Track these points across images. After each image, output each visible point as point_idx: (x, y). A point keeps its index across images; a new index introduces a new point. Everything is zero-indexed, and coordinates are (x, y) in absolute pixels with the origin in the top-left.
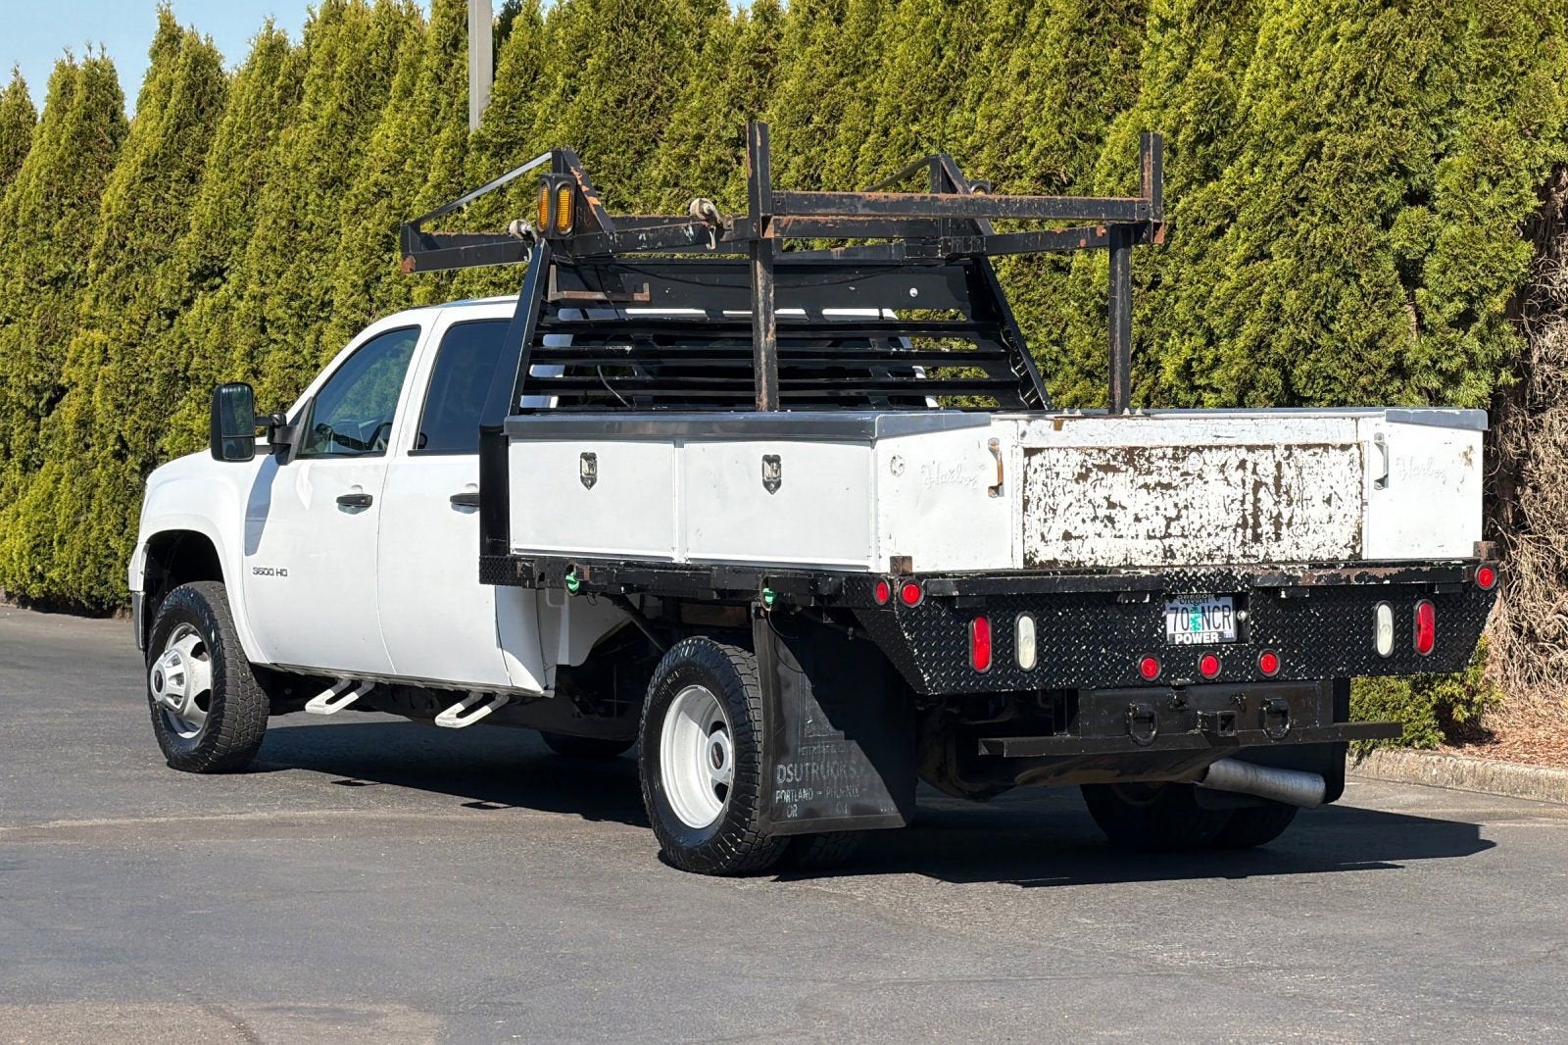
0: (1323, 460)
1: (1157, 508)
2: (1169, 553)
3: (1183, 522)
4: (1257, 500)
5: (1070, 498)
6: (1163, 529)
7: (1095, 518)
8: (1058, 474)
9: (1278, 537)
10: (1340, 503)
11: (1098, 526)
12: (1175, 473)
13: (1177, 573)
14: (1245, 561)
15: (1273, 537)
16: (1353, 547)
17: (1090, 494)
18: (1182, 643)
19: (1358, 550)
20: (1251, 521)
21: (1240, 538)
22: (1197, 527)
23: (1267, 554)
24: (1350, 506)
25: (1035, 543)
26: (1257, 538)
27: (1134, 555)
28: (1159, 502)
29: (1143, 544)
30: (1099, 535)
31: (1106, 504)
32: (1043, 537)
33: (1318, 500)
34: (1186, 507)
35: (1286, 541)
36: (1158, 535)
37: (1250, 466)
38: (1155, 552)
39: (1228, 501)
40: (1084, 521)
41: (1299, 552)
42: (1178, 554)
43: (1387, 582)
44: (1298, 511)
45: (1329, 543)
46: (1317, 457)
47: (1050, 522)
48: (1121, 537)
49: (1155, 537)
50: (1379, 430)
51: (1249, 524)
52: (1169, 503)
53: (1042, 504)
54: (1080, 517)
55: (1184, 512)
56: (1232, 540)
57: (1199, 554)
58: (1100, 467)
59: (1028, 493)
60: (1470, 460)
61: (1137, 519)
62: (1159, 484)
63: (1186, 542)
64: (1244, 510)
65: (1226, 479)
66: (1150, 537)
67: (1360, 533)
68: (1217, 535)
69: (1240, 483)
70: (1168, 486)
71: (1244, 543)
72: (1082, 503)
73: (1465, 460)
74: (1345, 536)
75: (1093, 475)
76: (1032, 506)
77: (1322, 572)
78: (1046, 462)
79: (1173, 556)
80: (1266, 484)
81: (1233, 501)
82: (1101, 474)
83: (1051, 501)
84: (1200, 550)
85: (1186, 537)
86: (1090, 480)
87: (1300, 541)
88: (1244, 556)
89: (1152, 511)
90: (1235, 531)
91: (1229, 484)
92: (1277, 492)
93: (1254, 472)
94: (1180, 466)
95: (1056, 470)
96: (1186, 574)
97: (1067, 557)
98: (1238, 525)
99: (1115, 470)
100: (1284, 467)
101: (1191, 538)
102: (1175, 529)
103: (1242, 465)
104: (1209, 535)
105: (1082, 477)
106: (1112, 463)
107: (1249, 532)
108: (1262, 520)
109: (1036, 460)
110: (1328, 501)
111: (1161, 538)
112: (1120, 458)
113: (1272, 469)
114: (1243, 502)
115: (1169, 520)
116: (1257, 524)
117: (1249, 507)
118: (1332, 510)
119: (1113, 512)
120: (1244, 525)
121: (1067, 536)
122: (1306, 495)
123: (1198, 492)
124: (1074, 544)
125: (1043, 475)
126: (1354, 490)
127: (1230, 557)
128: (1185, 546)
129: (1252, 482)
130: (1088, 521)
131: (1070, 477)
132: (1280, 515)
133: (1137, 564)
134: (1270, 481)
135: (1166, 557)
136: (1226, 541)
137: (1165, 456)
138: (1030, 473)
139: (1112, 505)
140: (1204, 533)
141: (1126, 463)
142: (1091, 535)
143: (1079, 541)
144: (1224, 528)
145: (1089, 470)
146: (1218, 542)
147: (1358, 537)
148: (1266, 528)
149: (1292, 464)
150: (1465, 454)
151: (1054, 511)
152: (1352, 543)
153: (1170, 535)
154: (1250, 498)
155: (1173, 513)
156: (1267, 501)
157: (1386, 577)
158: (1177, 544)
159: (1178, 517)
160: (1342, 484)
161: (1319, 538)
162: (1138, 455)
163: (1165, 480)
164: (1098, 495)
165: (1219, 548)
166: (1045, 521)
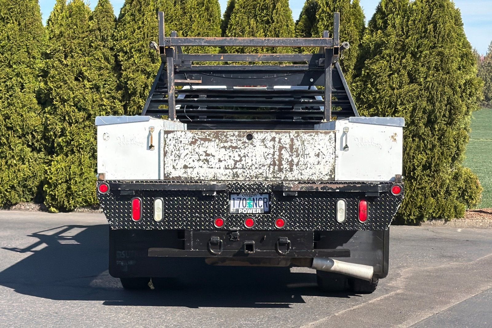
0: (315, 138)
1: (230, 156)
2: (236, 175)
3: (243, 162)
4: (281, 154)
5: (186, 151)
6: (233, 165)
7: (199, 160)
8: (181, 142)
9: (291, 170)
10: (323, 156)
11: (201, 163)
12: (239, 142)
13: (234, 184)
14: (274, 179)
15: (289, 170)
16: (331, 175)
17: (197, 150)
18: (242, 213)
19: (333, 176)
20: (277, 163)
21: (271, 170)
22: (250, 164)
23: (286, 177)
24: (329, 158)
25: (169, 169)
26: (280, 170)
27: (218, 175)
28: (231, 154)
29: (222, 171)
30: (201, 167)
31: (204, 154)
32: (174, 167)
33: (312, 154)
34: (245, 156)
35: (296, 172)
36: (230, 168)
37: (277, 140)
38: (229, 174)
39: (266, 154)
40: (194, 161)
41: (302, 177)
42: (240, 176)
43: (338, 190)
44: (302, 159)
45: (317, 173)
46: (313, 137)
47: (177, 161)
48: (212, 168)
49: (229, 168)
50: (346, 126)
51: (277, 164)
52: (236, 154)
53: (174, 153)
54: (192, 159)
55: (243, 158)
56: (268, 171)
57: (251, 176)
58: (202, 139)
59: (166, 149)
60: (395, 139)
61: (220, 161)
62: (231, 146)
63: (245, 171)
64: (274, 158)
65: (265, 145)
66: (226, 168)
67: (334, 169)
68: (260, 168)
69: (272, 147)
70: (236, 147)
71: (273, 172)
72: (193, 154)
73: (392, 139)
74: (326, 170)
75: (198, 142)
76: (169, 155)
77: (303, 185)
78: (175, 136)
79: (238, 176)
80: (285, 148)
81: (268, 154)
82: (202, 142)
83: (177, 153)
84: (252, 174)
85: (245, 169)
86: (197, 144)
87: (303, 172)
88: (274, 177)
89: (227, 157)
90: (269, 167)
91: (266, 147)
92: (291, 151)
93: (279, 142)
94: (242, 139)
95: (180, 140)
96: (239, 184)
97: (185, 175)
98: (271, 164)
99: (210, 140)
100: (295, 141)
101: (247, 169)
102: (239, 165)
103: (273, 139)
104: (256, 168)
105: (193, 143)
106: (207, 137)
107: (276, 167)
108: (283, 162)
109: (170, 136)
110: (318, 155)
111: (232, 169)
112: (212, 136)
113: (288, 141)
114: (273, 155)
115: (236, 162)
116: (281, 164)
117: (276, 157)
118: (320, 159)
119: (208, 158)
120: (274, 164)
121: (185, 167)
122: (307, 152)
123: (250, 150)
124: (189, 170)
125: (174, 142)
126: (331, 151)
127: (267, 177)
128: (244, 172)
129: (278, 146)
130: (196, 161)
131: (187, 142)
132: (292, 160)
133: (220, 179)
134: (288, 146)
135: (234, 177)
136: (264, 171)
137: (234, 135)
138: (168, 141)
139: (207, 155)
140: (253, 167)
141: (214, 138)
142: (197, 167)
143: (192, 169)
144: (264, 166)
145: (196, 140)
146: (261, 171)
147: (333, 171)
148: (285, 166)
149: (299, 139)
150: (392, 136)
151: (179, 157)
152: (330, 173)
153: (237, 168)
154: (277, 153)
155: (238, 158)
156: (286, 155)
157: (337, 188)
158: (240, 171)
159: (241, 160)
160: (325, 148)
161: (313, 171)
162: (221, 134)
163: (234, 145)
164: (201, 151)
165: (261, 174)
166: (175, 160)
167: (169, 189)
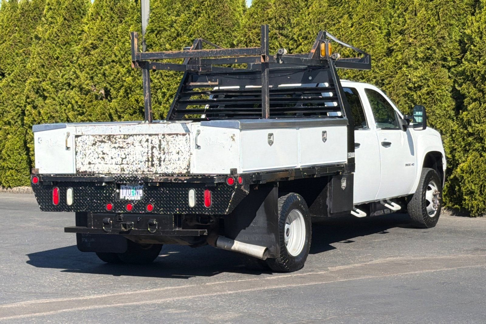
0: (176, 139)
1: (119, 155)
2: (123, 169)
3: (127, 159)
4: (152, 153)
5: (90, 151)
6: (121, 161)
7: (98, 158)
8: (86, 143)
9: (160, 165)
10: (182, 154)
11: (99, 160)
12: (124, 143)
13: (119, 176)
14: (149, 173)
15: (158, 165)
16: (187, 169)
17: (97, 150)
19: (189, 170)
20: (150, 159)
21: (147, 165)
22: (132, 161)
23: (156, 171)
24: (186, 155)
25: (79, 165)
26: (153, 165)
27: (111, 170)
28: (119, 153)
29: (114, 166)
30: (100, 163)
31: (102, 153)
32: (82, 164)
33: (174, 152)
34: (128, 155)
35: (163, 167)
36: (119, 164)
37: (150, 141)
38: (118, 169)
39: (142, 153)
40: (95, 159)
41: (168, 170)
42: (126, 170)
44: (167, 156)
45: (178, 167)
46: (174, 138)
47: (84, 159)
48: (107, 164)
49: (118, 164)
50: (199, 129)
51: (150, 160)
52: (123, 153)
53: (82, 153)
54: (93, 157)
55: (127, 156)
56: (144, 166)
57: (133, 170)
58: (100, 141)
59: (77, 149)
61: (112, 158)
62: (119, 147)
63: (128, 166)
64: (148, 156)
65: (142, 145)
66: (116, 164)
67: (189, 164)
68: (139, 164)
69: (147, 147)
70: (122, 148)
71: (148, 167)
72: (94, 153)
73: (232, 139)
74: (185, 165)
75: (97, 144)
76: (78, 154)
78: (82, 140)
79: (124, 171)
80: (156, 147)
81: (144, 153)
82: (100, 143)
83: (84, 152)
84: (133, 169)
85: (128, 164)
86: (96, 145)
87: (168, 166)
88: (148, 171)
89: (117, 155)
90: (145, 163)
91: (143, 147)
92: (160, 150)
93: (151, 143)
94: (126, 141)
95: (85, 142)
96: (121, 177)
97: (90, 170)
98: (146, 161)
99: (105, 142)
100: (162, 141)
101: (130, 165)
102: (125, 161)
103: (147, 141)
104: (136, 164)
105: (94, 144)
106: (103, 140)
107: (150, 163)
108: (154, 159)
109: (79, 139)
110: (178, 153)
111: (120, 165)
112: (106, 138)
113: (158, 142)
114: (148, 153)
115: (123, 159)
116: (153, 161)
117: (150, 155)
118: (180, 156)
119: (104, 156)
120: (148, 161)
121: (90, 163)
122: (170, 151)
123: (132, 150)
124: (92, 166)
125: (82, 143)
126: (187, 149)
127: (144, 171)
128: (128, 167)
129: (151, 146)
130: (96, 158)
131: (90, 144)
132: (161, 158)
133: (112, 173)
134: (157, 146)
135: (122, 171)
136: (142, 166)
137: (121, 138)
138: (77, 142)
139: (104, 154)
140: (134, 163)
141: (108, 140)
142: (97, 163)
143: (94, 165)
144: (141, 162)
145: (96, 142)
146: (139, 166)
147: (189, 166)
148: (156, 162)
149: (165, 140)
150: (232, 137)
151: (85, 155)
152: (187, 168)
153: (123, 164)
154: (150, 152)
155: (124, 156)
156: (156, 152)
158: (125, 166)
159: (126, 158)
160: (183, 147)
161: (175, 166)
162: (112, 137)
163: (121, 146)
164: (99, 150)
165: (140, 168)
166: (83, 158)
167: (74, 181)
